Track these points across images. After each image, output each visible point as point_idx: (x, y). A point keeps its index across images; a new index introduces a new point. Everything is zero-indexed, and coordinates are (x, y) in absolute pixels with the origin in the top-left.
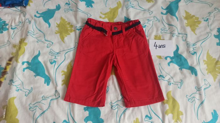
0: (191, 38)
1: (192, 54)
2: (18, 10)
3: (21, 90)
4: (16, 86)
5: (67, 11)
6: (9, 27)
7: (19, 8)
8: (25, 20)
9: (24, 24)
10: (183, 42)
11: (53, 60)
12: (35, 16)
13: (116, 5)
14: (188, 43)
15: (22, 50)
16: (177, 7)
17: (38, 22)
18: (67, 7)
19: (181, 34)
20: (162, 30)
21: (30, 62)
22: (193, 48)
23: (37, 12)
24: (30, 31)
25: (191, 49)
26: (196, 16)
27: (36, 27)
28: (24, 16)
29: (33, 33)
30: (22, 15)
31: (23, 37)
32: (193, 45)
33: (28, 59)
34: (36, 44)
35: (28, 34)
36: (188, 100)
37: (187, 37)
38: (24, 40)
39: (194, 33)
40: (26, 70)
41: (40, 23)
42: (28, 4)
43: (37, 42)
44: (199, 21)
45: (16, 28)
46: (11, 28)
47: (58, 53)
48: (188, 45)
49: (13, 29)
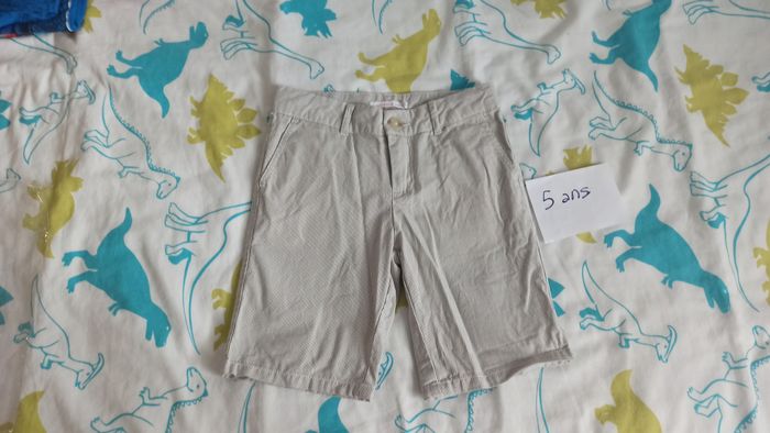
0: (709, 160)
1: (712, 224)
2: (45, 46)
3: (60, 363)
4: (41, 348)
5: (232, 52)
6: (12, 116)
7: (50, 38)
8: (71, 86)
9: (68, 104)
10: (676, 172)
11: (179, 247)
12: (111, 70)
13: (421, 27)
14: (695, 177)
15: (62, 207)
16: (655, 35)
17: (122, 96)
18: (232, 32)
19: (670, 143)
20: (595, 127)
21: (94, 253)
22: (716, 199)
23: (119, 55)
24: (95, 133)
25: (708, 204)
26: (725, 71)
27: (117, 117)
28: (71, 71)
29: (103, 139)
30: (61, 68)
31: (68, 155)
32: (713, 186)
33: (86, 241)
34: (116, 182)
35: (86, 146)
36: (696, 407)
37: (691, 155)
38: (71, 168)
39: (721, 138)
40: (78, 286)
41: (129, 97)
42: (82, 23)
43: (120, 174)
44: (737, 91)
45: (40, 116)
46: (22, 120)
47: (199, 220)
48: (693, 186)
49: (28, 122)
